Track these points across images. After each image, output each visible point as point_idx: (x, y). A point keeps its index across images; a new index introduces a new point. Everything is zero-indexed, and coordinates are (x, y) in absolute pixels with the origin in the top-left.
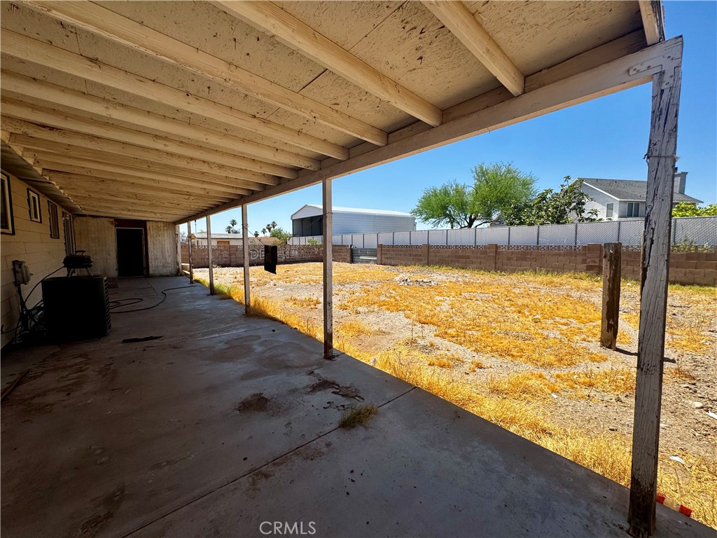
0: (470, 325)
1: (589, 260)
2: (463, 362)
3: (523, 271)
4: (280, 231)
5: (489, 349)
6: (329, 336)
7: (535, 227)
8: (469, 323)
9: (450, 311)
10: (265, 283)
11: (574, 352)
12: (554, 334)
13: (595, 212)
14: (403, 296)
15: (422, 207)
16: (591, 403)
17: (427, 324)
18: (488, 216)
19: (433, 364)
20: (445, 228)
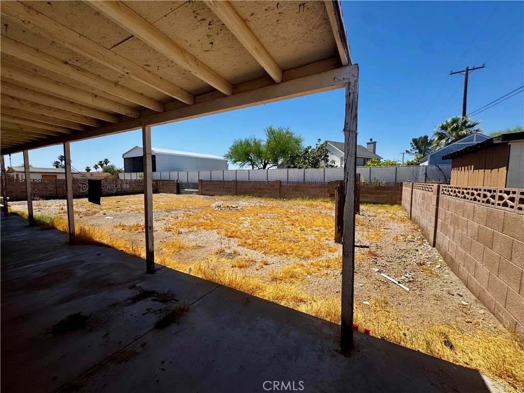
0: (262, 236)
1: (331, 190)
2: (255, 262)
3: (296, 198)
4: (113, 167)
5: (273, 251)
6: (150, 254)
7: (303, 170)
8: (261, 234)
9: (250, 227)
10: (95, 213)
11: (321, 247)
12: (311, 237)
13: (334, 162)
14: (217, 219)
15: (232, 153)
16: (328, 278)
17: (233, 237)
18: (275, 161)
19: (235, 266)
20: (248, 169)
